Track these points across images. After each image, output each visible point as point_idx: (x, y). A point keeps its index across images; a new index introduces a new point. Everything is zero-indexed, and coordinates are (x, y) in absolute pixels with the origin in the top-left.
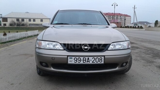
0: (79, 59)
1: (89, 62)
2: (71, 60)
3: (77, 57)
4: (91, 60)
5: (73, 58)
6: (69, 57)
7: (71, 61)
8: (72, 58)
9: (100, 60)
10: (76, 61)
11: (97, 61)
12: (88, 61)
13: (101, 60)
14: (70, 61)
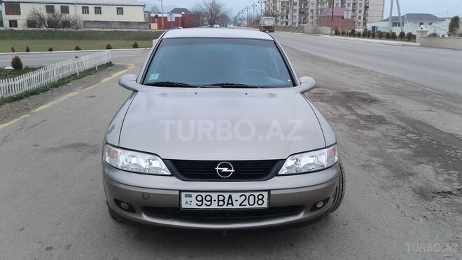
0: (208, 198)
1: (232, 204)
2: (189, 199)
3: (204, 195)
4: (237, 200)
5: (194, 195)
6: (183, 194)
7: (189, 203)
8: (190, 196)
9: (259, 199)
10: (200, 203)
11: (252, 202)
12: (230, 202)
13: (262, 199)
14: (187, 203)
